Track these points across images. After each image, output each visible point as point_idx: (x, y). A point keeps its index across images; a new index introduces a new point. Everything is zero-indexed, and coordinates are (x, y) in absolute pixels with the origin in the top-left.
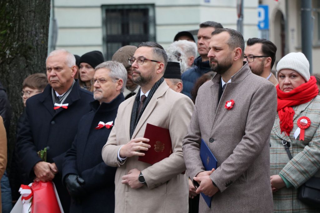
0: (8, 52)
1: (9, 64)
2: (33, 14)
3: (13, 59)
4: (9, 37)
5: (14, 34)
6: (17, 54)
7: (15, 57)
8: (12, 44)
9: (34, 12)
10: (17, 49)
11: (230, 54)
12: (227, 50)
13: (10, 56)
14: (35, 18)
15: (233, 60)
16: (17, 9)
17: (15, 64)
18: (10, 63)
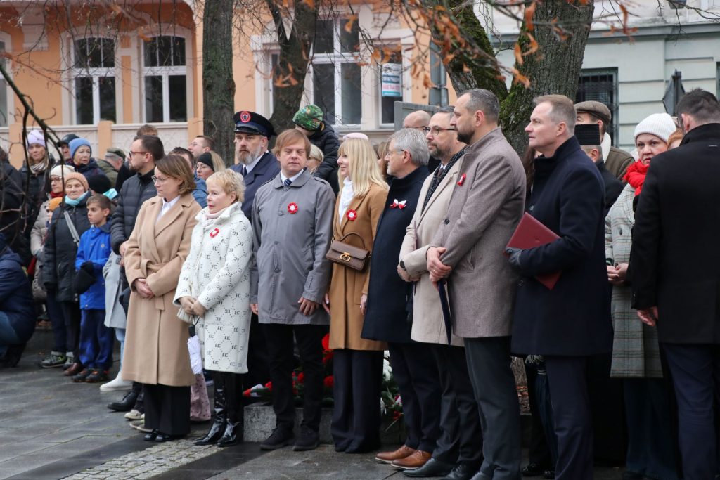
0: (513, 117)
1: (512, 131)
2: (547, 73)
3: (517, 125)
4: (516, 99)
5: (522, 95)
6: (522, 119)
7: (520, 122)
8: (518, 107)
9: (549, 70)
10: (523, 114)
11: (470, 119)
12: (465, 116)
13: (514, 122)
14: (549, 77)
15: (473, 126)
16: (529, 67)
17: (518, 131)
18: (513, 129)
